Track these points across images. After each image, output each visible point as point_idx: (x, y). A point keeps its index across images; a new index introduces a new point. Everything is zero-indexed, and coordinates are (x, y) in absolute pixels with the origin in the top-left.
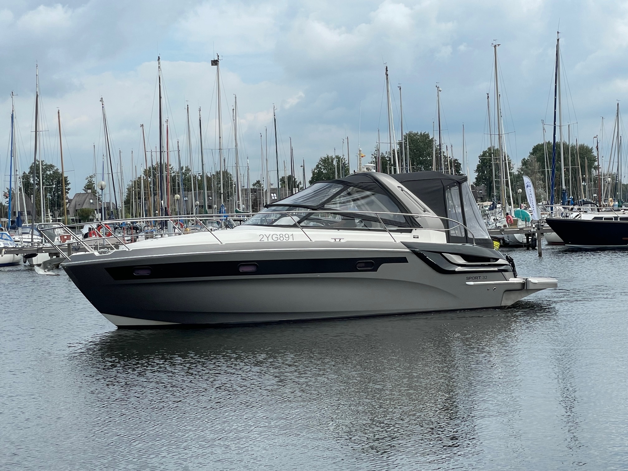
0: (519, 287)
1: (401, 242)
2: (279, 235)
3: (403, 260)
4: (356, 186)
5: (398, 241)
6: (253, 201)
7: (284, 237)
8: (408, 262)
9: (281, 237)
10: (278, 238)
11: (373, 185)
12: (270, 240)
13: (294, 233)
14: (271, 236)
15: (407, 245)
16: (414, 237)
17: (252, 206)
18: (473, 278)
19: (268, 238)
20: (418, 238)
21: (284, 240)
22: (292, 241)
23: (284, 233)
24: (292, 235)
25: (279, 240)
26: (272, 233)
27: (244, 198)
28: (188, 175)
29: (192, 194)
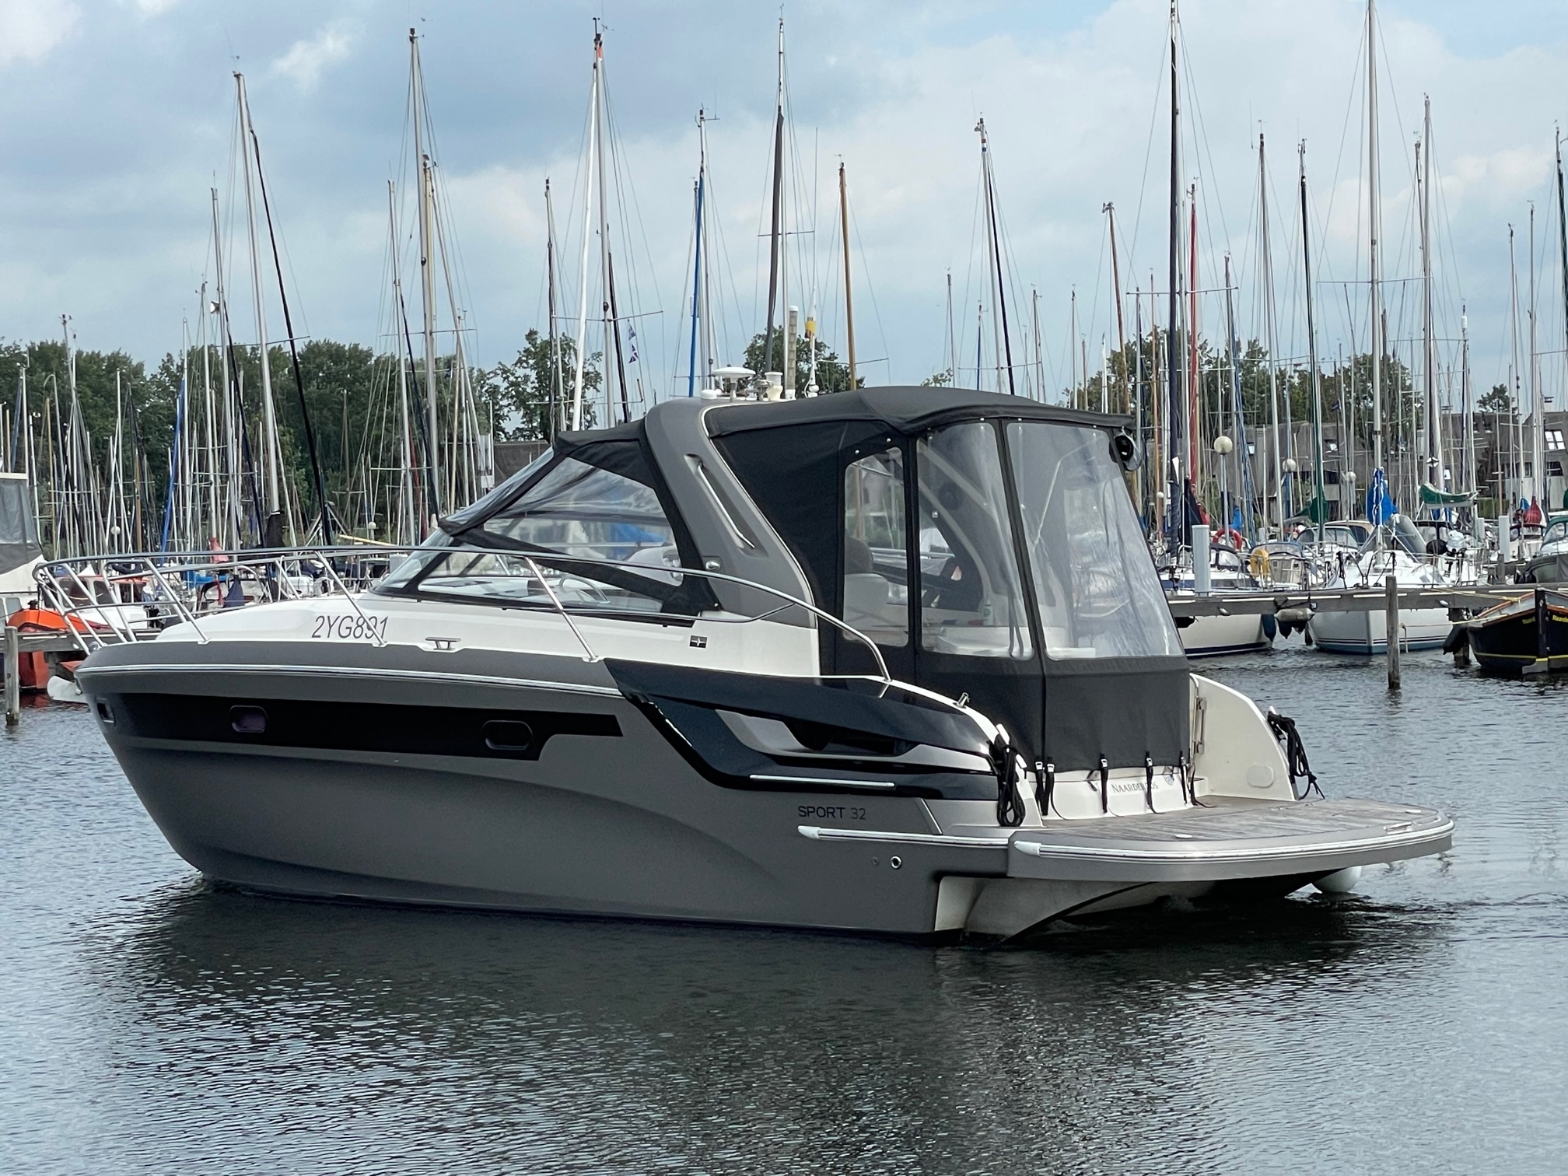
1: (606, 658)
3: (603, 725)
4: (580, 453)
5: (600, 656)
6: (1481, 458)
8: (619, 733)
11: (628, 449)
16: (692, 644)
20: (703, 646)
27: (1449, 446)
28: (1255, 369)
29: (1270, 432)
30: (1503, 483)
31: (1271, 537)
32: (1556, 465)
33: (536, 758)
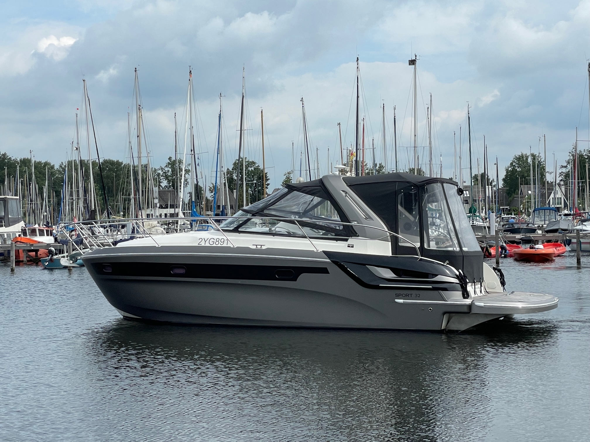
0: (466, 310)
1: (323, 251)
2: (215, 240)
3: (323, 270)
4: (300, 190)
5: (321, 250)
7: (220, 241)
8: (329, 273)
9: (217, 241)
10: (214, 242)
11: (317, 189)
12: (207, 244)
14: (208, 240)
15: (328, 254)
16: (348, 246)
18: (404, 295)
19: (205, 242)
20: (353, 247)
22: (226, 245)
23: (220, 237)
25: (214, 245)
26: (209, 237)
28: (381, 172)
32: (467, 201)
33: (296, 281)
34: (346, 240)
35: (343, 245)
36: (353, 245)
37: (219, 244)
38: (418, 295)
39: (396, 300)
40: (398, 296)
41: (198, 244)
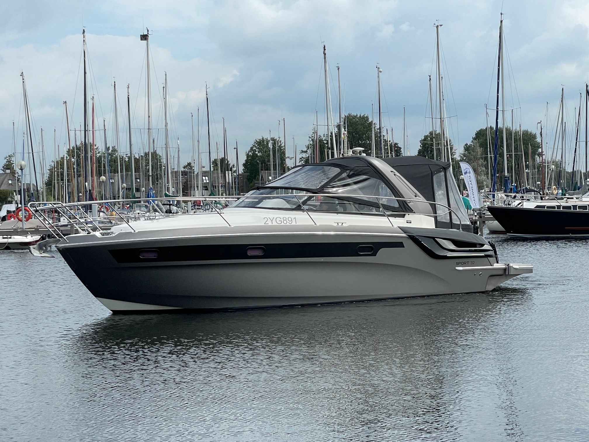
0: (503, 272)
1: (398, 227)
2: (282, 219)
3: (400, 245)
6: (184, 184)
7: (287, 220)
8: (404, 247)
9: (284, 220)
10: (281, 221)
12: (275, 223)
13: (296, 216)
14: (274, 219)
15: (403, 230)
16: (407, 222)
17: (183, 189)
18: (462, 263)
19: (272, 221)
20: (411, 223)
21: (288, 224)
22: (295, 224)
23: (287, 216)
24: (295, 218)
25: (283, 224)
26: (276, 216)
27: (174, 181)
29: (118, 176)
30: (190, 192)
31: (119, 208)
32: (206, 187)
34: (403, 216)
35: (403, 221)
36: (411, 221)
37: (288, 223)
38: (473, 263)
39: (457, 268)
40: (458, 264)
41: (265, 224)
